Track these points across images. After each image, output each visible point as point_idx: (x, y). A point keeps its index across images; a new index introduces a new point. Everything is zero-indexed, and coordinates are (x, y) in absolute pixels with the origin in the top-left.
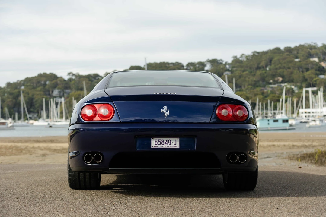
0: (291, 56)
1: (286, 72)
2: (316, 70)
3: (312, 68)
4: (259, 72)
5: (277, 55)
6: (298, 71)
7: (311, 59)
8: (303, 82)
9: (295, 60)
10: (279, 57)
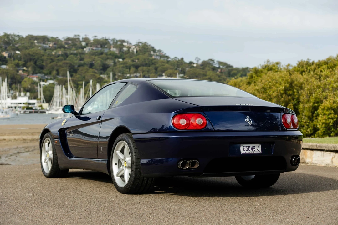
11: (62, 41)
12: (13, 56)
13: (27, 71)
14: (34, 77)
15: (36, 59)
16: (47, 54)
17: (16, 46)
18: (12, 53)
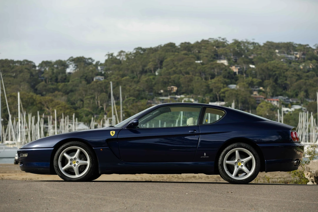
0: (190, 56)
1: (183, 79)
2: (225, 77)
3: (219, 74)
4: (144, 78)
5: (171, 53)
6: (200, 78)
7: (218, 62)
8: (206, 93)
9: (196, 62)
10: (173, 56)
11: (314, 50)
12: (245, 73)
13: (264, 92)
14: (274, 101)
15: (277, 75)
16: (293, 68)
17: (250, 57)
18: (245, 67)
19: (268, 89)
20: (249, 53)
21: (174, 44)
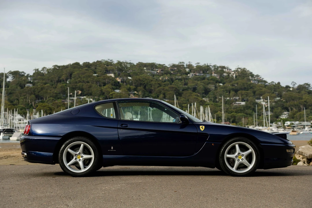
0: (90, 71)
1: (85, 86)
2: (112, 85)
3: (109, 83)
4: (60, 85)
5: (77, 69)
6: (96, 85)
7: (108, 75)
8: (100, 95)
9: (94, 75)
10: (78, 71)
11: (168, 68)
12: (125, 82)
13: (137, 94)
15: (146, 84)
16: (155, 79)
17: (128, 72)
18: (125, 79)
19: (140, 93)
20: (127, 69)
21: (79, 63)
